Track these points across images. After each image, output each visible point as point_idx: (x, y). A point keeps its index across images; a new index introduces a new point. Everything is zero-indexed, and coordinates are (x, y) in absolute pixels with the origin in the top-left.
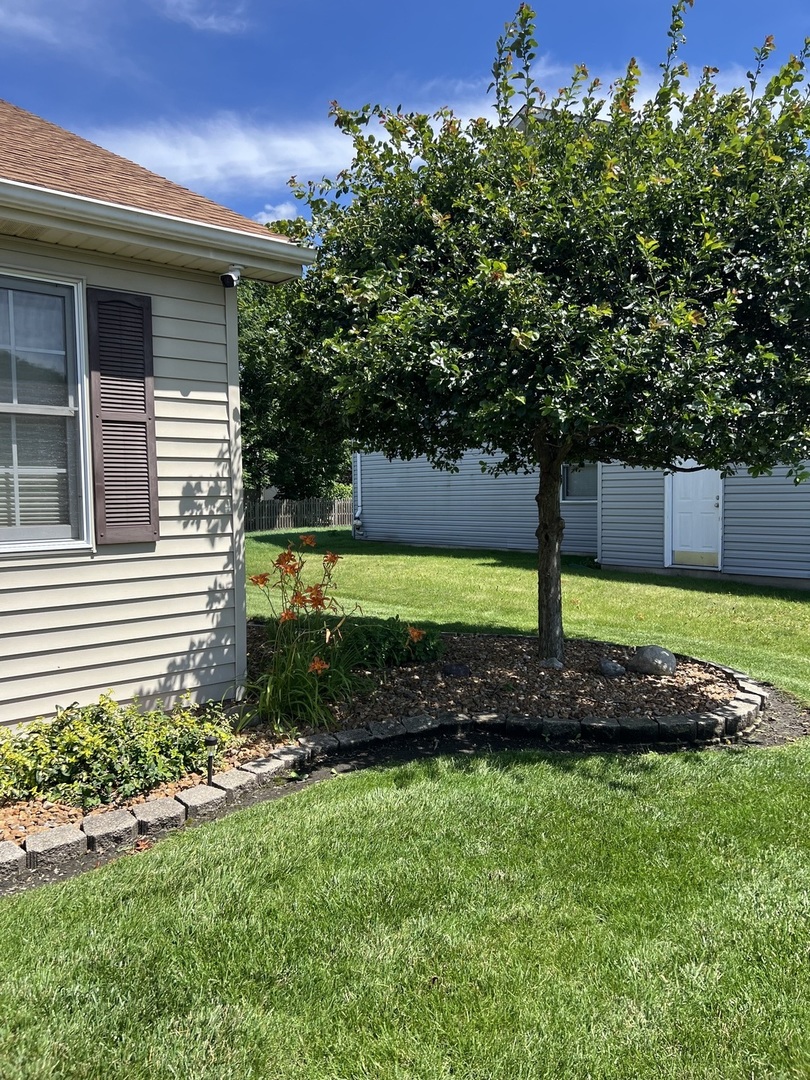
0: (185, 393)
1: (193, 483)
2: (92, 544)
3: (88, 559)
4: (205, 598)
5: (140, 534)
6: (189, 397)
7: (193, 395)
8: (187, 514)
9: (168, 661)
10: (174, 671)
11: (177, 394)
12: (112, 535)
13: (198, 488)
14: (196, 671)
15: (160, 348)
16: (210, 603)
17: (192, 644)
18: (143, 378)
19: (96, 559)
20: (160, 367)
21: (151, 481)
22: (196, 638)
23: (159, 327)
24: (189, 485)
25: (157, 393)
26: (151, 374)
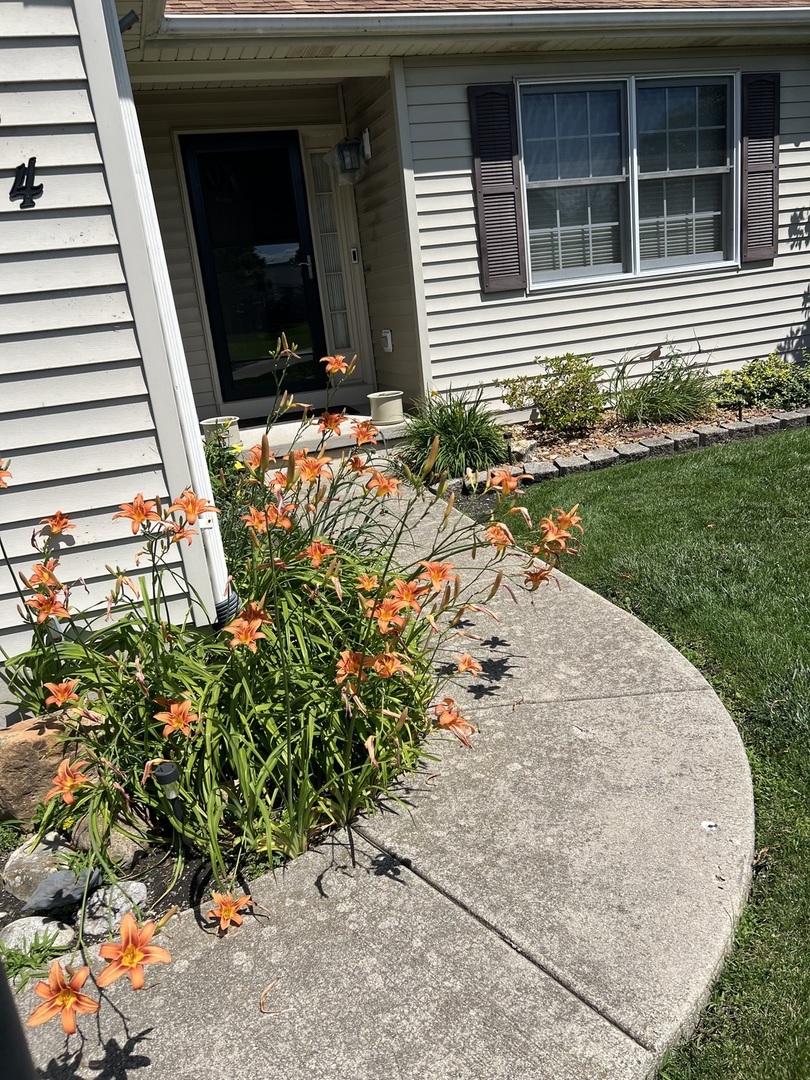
0: (797, 145)
1: (798, 213)
2: (739, 263)
3: (735, 273)
4: (801, 299)
5: (765, 254)
6: (800, 146)
7: (803, 145)
8: (793, 237)
9: (776, 344)
10: (782, 351)
11: (792, 146)
12: (751, 255)
13: (801, 217)
14: (793, 352)
15: (785, 111)
16: (804, 303)
17: (792, 332)
18: (773, 137)
19: (740, 273)
20: (784, 127)
21: (775, 213)
22: (795, 328)
23: (785, 95)
24: (795, 214)
25: (782, 147)
26: (778, 133)
